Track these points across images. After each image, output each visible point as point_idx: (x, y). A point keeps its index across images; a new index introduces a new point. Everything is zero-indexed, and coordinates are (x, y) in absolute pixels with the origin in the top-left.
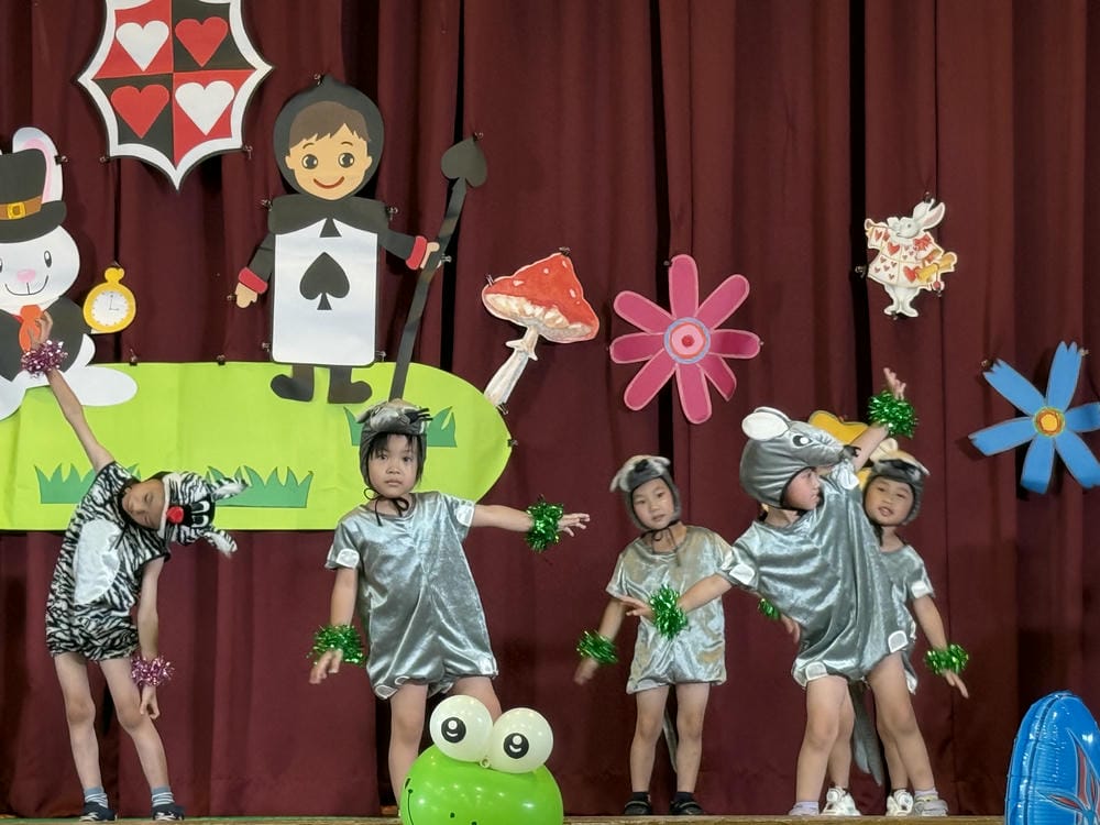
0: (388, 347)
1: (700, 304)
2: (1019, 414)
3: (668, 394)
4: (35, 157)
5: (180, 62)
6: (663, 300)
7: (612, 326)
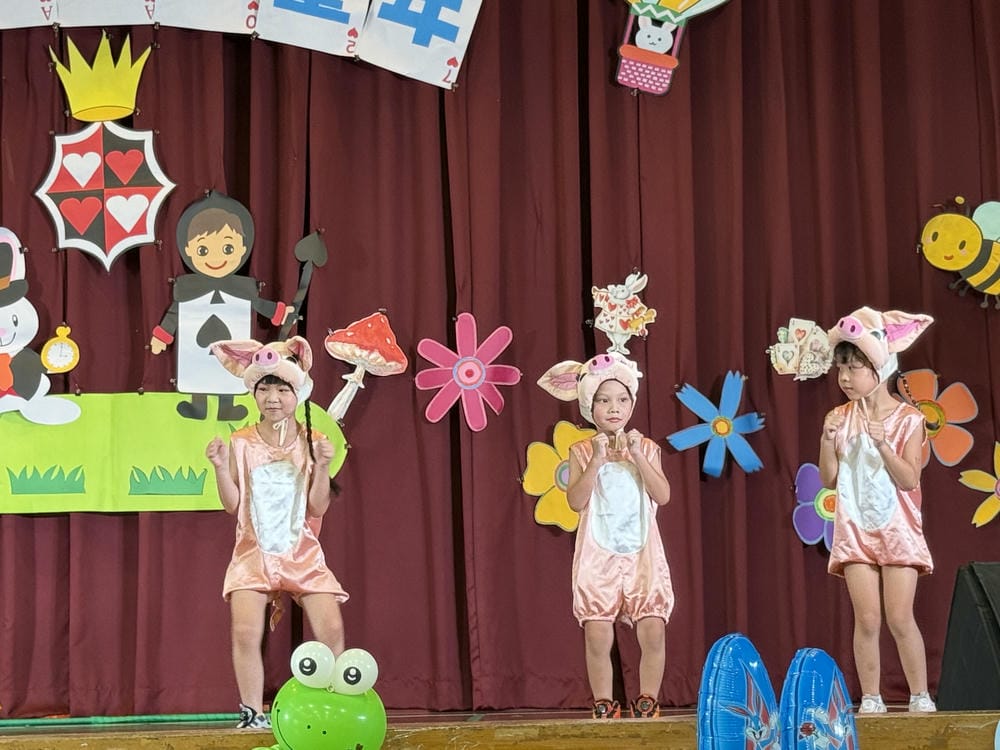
1: (478, 347)
2: (701, 421)
3: (456, 412)
5: (109, 180)
6: (452, 345)
7: (416, 363)
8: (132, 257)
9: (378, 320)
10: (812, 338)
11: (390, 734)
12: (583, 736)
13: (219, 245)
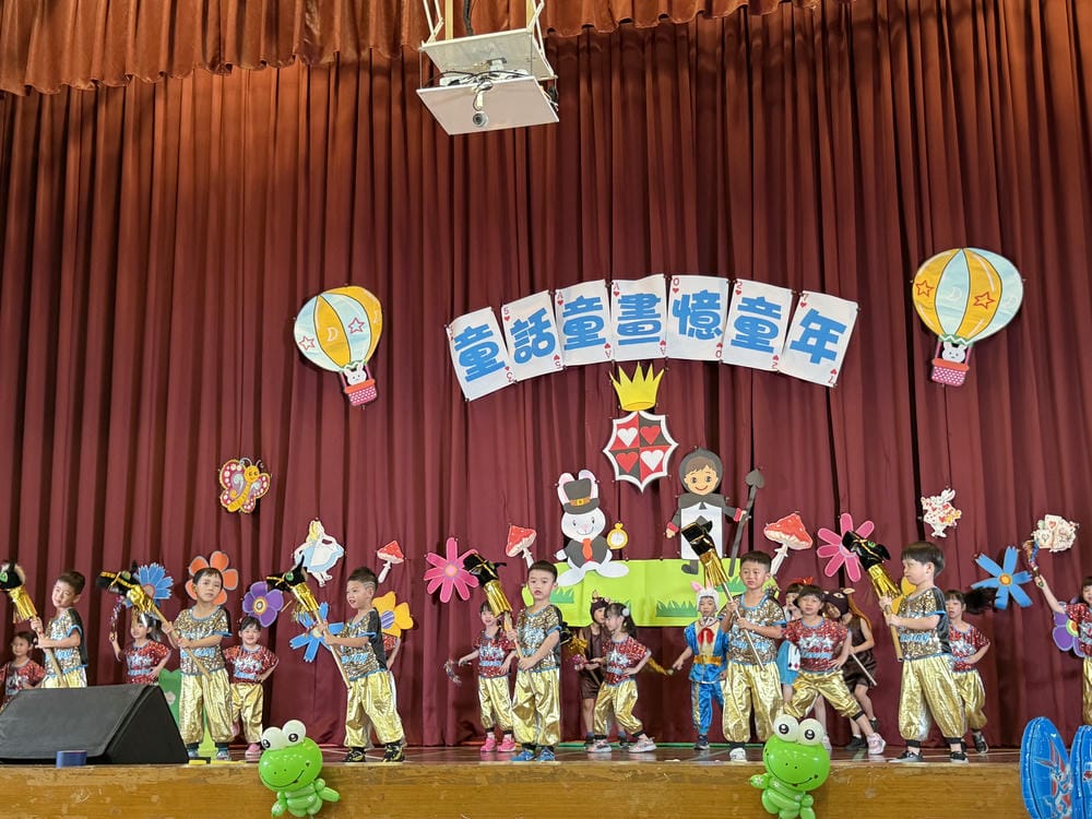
2: (992, 576)
3: (842, 571)
4: (588, 480)
5: (642, 443)
6: (838, 531)
7: (817, 542)
8: (655, 484)
9: (795, 517)
10: (1060, 527)
11: (833, 768)
12: (948, 774)
13: (703, 477)
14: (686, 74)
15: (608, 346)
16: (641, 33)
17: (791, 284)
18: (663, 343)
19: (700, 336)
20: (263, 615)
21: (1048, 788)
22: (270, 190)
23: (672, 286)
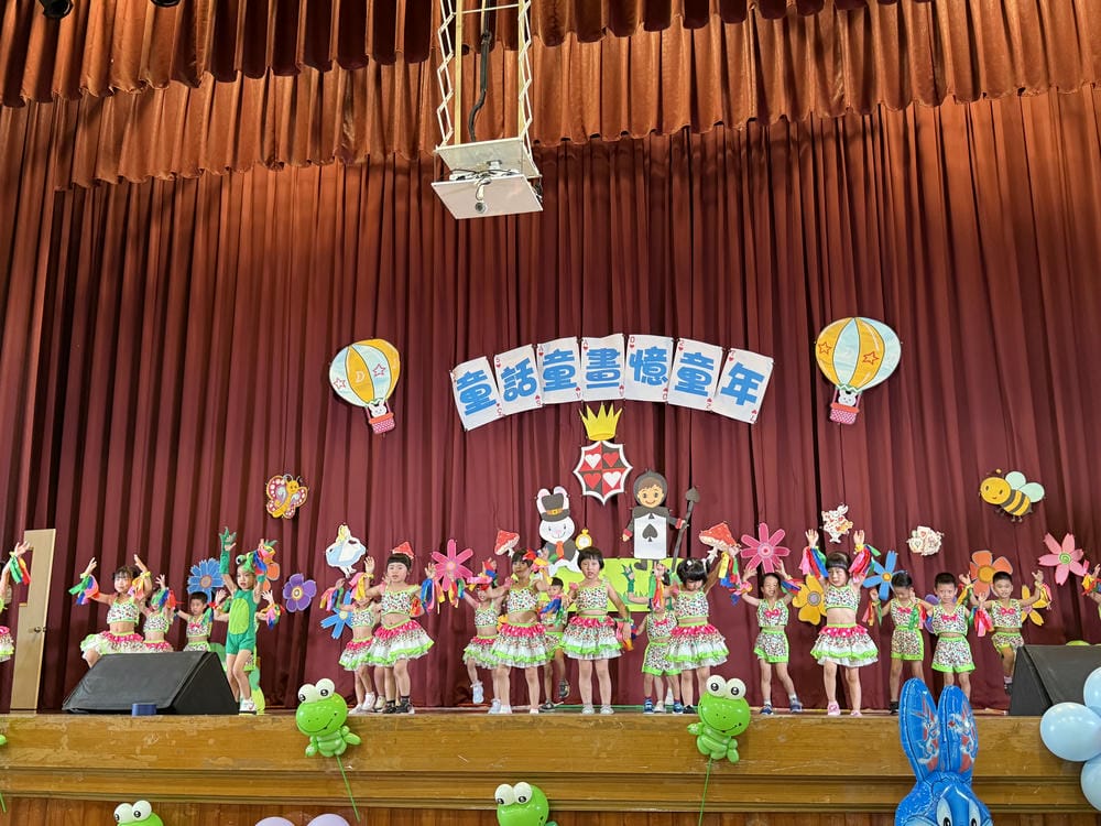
0: (670, 553)
1: (769, 539)
2: (876, 574)
4: (561, 495)
5: (604, 466)
6: (757, 538)
8: (614, 499)
9: (723, 526)
13: (652, 493)
14: (642, 177)
15: (578, 389)
16: (606, 146)
17: (722, 341)
18: (622, 387)
19: (651, 382)
20: (299, 601)
21: (921, 734)
22: (312, 263)
23: (629, 343)
